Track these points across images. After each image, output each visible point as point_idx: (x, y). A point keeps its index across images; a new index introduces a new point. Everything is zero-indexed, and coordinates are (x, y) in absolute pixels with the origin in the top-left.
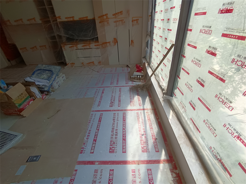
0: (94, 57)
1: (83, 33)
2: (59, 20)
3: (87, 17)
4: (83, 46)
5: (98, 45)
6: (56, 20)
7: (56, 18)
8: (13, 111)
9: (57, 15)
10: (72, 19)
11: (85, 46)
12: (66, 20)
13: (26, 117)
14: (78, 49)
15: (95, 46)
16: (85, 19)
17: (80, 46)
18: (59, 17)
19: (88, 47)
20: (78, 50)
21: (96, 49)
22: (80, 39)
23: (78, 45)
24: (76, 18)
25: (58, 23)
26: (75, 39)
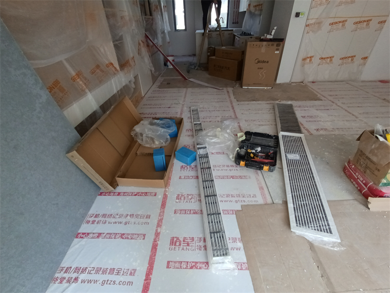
8: (361, 179)
13: (369, 209)
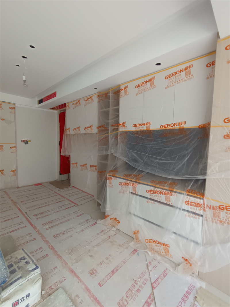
0: (174, 235)
1: (161, 160)
2: (121, 129)
3: (184, 123)
4: (150, 191)
5: (198, 205)
6: (117, 129)
7: (118, 126)
9: (121, 121)
10: (144, 128)
11: (156, 192)
12: (134, 129)
14: (136, 194)
15: (187, 203)
16: (177, 127)
17: (142, 189)
18: (123, 125)
19: (163, 198)
20: (135, 196)
21: (187, 213)
22: (147, 171)
23: (138, 185)
24: (155, 126)
25: (119, 134)
26: (137, 169)
